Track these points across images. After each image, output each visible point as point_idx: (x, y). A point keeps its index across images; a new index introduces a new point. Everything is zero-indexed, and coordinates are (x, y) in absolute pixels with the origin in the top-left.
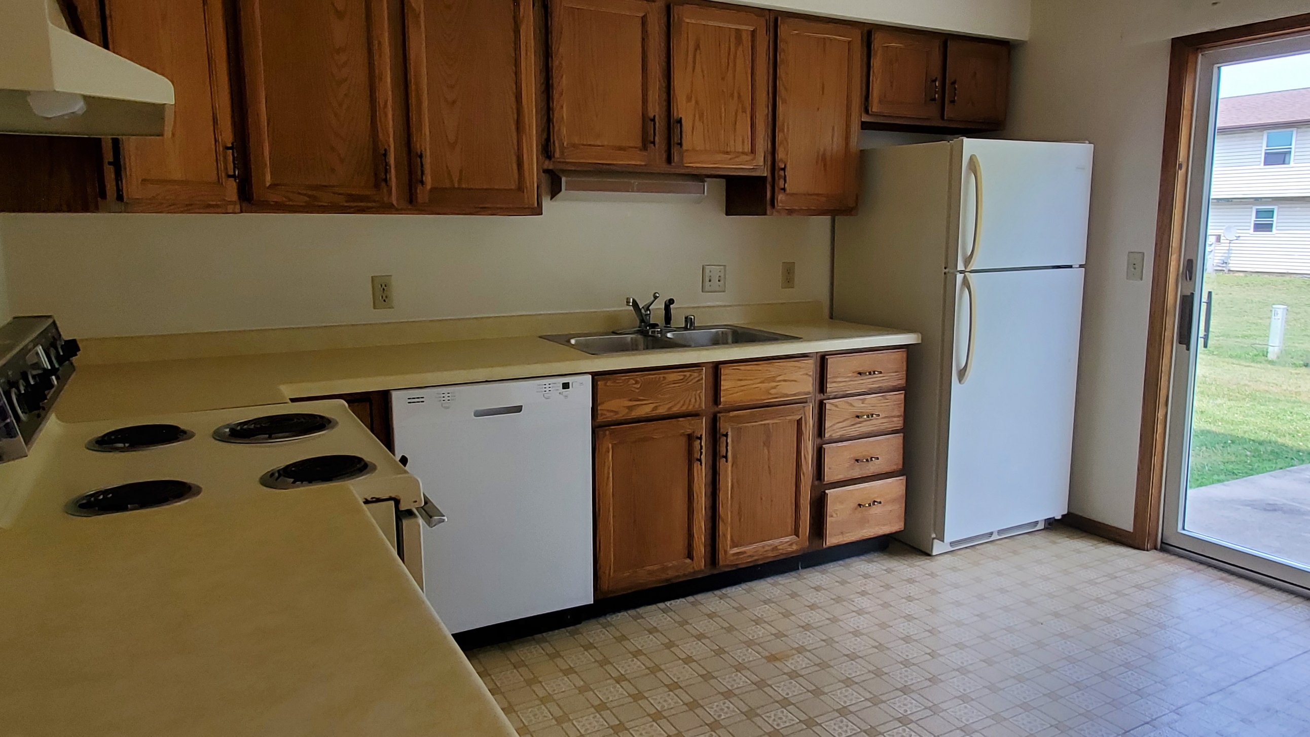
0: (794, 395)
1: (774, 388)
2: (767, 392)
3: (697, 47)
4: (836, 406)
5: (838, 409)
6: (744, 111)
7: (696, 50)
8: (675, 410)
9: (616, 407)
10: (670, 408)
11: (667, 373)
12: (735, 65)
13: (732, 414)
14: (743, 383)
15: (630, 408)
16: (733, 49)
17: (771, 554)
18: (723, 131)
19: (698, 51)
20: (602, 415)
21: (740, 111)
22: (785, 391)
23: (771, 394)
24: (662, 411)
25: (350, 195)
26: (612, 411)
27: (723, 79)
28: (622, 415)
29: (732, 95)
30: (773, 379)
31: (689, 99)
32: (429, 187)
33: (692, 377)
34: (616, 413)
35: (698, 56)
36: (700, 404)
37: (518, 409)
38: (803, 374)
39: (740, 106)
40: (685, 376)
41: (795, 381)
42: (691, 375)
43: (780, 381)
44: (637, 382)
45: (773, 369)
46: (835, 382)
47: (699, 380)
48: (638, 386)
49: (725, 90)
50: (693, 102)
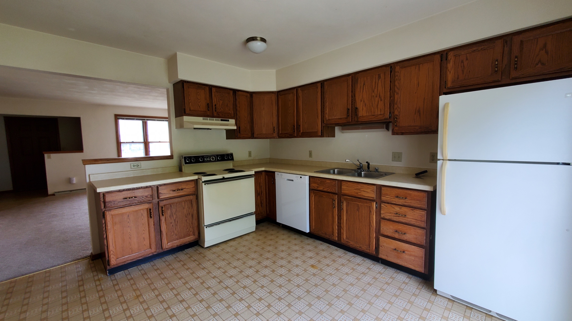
0: (368, 197)
1: (360, 192)
2: (357, 193)
3: (364, 84)
4: (386, 206)
5: (387, 208)
6: (381, 100)
7: (364, 86)
8: (329, 190)
9: (315, 186)
10: (327, 190)
11: (326, 180)
12: (378, 87)
13: (345, 197)
14: (349, 188)
15: (318, 187)
16: (377, 80)
17: (359, 248)
18: (373, 108)
19: (365, 86)
20: (311, 187)
21: (380, 101)
22: (364, 195)
23: (358, 194)
24: (325, 190)
25: (290, 135)
26: (314, 187)
27: (373, 92)
28: (316, 188)
29: (377, 97)
30: (359, 189)
31: (361, 101)
32: (302, 132)
33: (333, 183)
34: (315, 187)
35: (364, 87)
36: (336, 191)
37: (293, 181)
38: (371, 191)
39: (380, 99)
40: (331, 182)
41: (368, 192)
42: (333, 182)
43: (362, 191)
44: (319, 181)
45: (359, 186)
46: (385, 197)
47: (335, 184)
48: (319, 182)
49: (374, 95)
50: (363, 102)
